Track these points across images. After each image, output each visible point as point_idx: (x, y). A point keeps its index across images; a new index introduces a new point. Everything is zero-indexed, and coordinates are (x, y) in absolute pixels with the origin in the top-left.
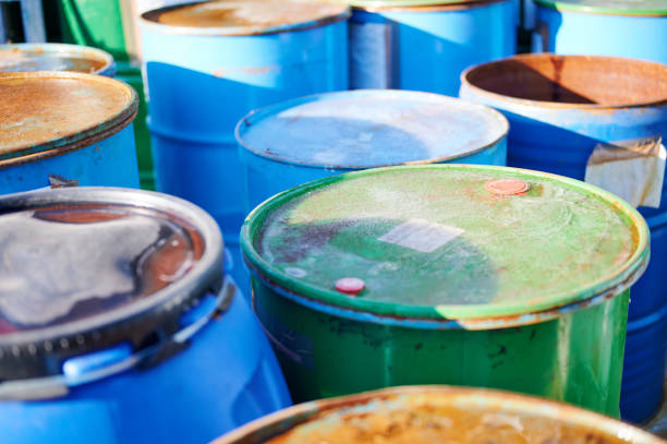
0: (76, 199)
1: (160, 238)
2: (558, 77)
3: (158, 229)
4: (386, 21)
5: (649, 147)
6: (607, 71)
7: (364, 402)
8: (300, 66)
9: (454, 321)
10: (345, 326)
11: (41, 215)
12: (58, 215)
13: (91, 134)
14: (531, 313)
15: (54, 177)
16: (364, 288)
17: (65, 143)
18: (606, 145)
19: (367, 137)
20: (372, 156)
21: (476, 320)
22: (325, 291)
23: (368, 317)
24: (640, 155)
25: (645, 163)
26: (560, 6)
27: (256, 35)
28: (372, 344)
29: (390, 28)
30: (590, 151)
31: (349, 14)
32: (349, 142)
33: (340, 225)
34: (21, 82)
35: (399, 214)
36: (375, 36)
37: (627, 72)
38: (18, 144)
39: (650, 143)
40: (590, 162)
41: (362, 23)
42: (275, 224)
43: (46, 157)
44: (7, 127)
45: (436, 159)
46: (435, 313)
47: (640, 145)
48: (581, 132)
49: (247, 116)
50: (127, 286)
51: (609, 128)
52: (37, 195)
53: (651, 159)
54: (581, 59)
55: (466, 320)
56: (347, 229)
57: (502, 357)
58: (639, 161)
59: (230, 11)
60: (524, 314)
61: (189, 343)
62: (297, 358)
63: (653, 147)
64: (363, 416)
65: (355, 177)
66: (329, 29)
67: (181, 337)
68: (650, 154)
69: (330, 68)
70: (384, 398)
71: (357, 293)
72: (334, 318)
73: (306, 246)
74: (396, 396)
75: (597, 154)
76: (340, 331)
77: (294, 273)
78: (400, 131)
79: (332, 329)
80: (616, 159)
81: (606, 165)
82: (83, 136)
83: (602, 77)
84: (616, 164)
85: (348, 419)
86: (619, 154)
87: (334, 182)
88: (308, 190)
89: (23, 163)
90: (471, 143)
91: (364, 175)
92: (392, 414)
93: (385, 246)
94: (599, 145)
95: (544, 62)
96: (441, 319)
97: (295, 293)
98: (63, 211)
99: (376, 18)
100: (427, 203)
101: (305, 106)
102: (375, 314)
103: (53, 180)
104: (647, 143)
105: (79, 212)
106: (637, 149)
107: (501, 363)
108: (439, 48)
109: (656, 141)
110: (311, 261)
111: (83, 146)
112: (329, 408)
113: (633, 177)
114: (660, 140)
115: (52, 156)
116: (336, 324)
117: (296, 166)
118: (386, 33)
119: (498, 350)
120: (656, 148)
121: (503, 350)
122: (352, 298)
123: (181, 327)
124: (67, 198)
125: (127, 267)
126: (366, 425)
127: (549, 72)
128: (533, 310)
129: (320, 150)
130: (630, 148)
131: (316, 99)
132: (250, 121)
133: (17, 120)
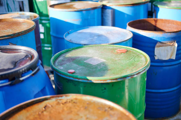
0: (11, 48)
1: (25, 57)
2: (156, 24)
3: (25, 55)
4: (112, 9)
5: (173, 43)
6: (169, 23)
7: (61, 97)
8: (87, 19)
9: (91, 80)
10: (69, 81)
11: (2, 51)
12: (6, 51)
13: (20, 33)
14: (110, 80)
15: (10, 43)
16: (74, 72)
17: (13, 35)
18: (160, 42)
19: (96, 37)
20: (95, 42)
21: (96, 80)
22: (66, 73)
23: (72, 79)
24: (170, 45)
25: (171, 47)
26: (159, 6)
27: (75, 11)
28: (74, 85)
29: (112, 10)
30: (156, 44)
31: (102, 6)
32: (91, 39)
33: (76, 58)
34: (12, 21)
35: (92, 56)
36: (109, 12)
37: (174, 24)
38: (3, 35)
39: (173, 42)
40: (156, 46)
41: (106, 9)
42: (62, 57)
43: (8, 38)
44: (3, 31)
45: (110, 43)
46: (87, 78)
47: (170, 43)
48: (154, 38)
49: (69, 31)
50: (12, 67)
51: (161, 38)
52: (3, 47)
53: (173, 46)
54: (162, 20)
55: (94, 80)
56: (78, 59)
57: (105, 90)
58: (169, 47)
59: (72, 5)
60: (108, 80)
61: (23, 80)
62: (60, 88)
63: (174, 43)
64: (60, 100)
65: (86, 47)
66: (96, 10)
67: (21, 79)
68: (173, 45)
69: (96, 20)
70: (66, 96)
71: (72, 73)
72: (66, 79)
73: (66, 62)
74: (69, 96)
75: (158, 44)
76: (68, 82)
77: (60, 68)
78: (105, 36)
79: (66, 81)
80: (163, 46)
81: (161, 47)
82: (18, 34)
83: (167, 25)
84: (163, 47)
85: (57, 100)
86: (164, 45)
87: (80, 48)
88: (73, 49)
89: (2, 39)
90: (121, 40)
91: (88, 46)
92: (67, 100)
93: (85, 63)
94: (159, 42)
95: (152, 20)
96: (88, 80)
97: (58, 72)
98: (7, 50)
99: (109, 8)
100: (100, 54)
101: (85, 29)
102: (74, 78)
103: (10, 44)
104: (172, 42)
105: (11, 51)
106: (169, 44)
107: (105, 92)
108: (126, 16)
109: (175, 42)
110: (65, 65)
111: (18, 36)
112: (52, 97)
113: (168, 51)
114: (176, 42)
115: (10, 38)
116: (67, 80)
117: (75, 44)
118: (112, 12)
119: (104, 89)
120: (174, 44)
121: (105, 89)
122: (70, 74)
123: (22, 77)
124: (9, 48)
125: (14, 63)
126: (60, 102)
127: (153, 23)
128: (110, 79)
129: (83, 40)
130: (167, 43)
131: (88, 28)
132: (69, 33)
133: (6, 30)
